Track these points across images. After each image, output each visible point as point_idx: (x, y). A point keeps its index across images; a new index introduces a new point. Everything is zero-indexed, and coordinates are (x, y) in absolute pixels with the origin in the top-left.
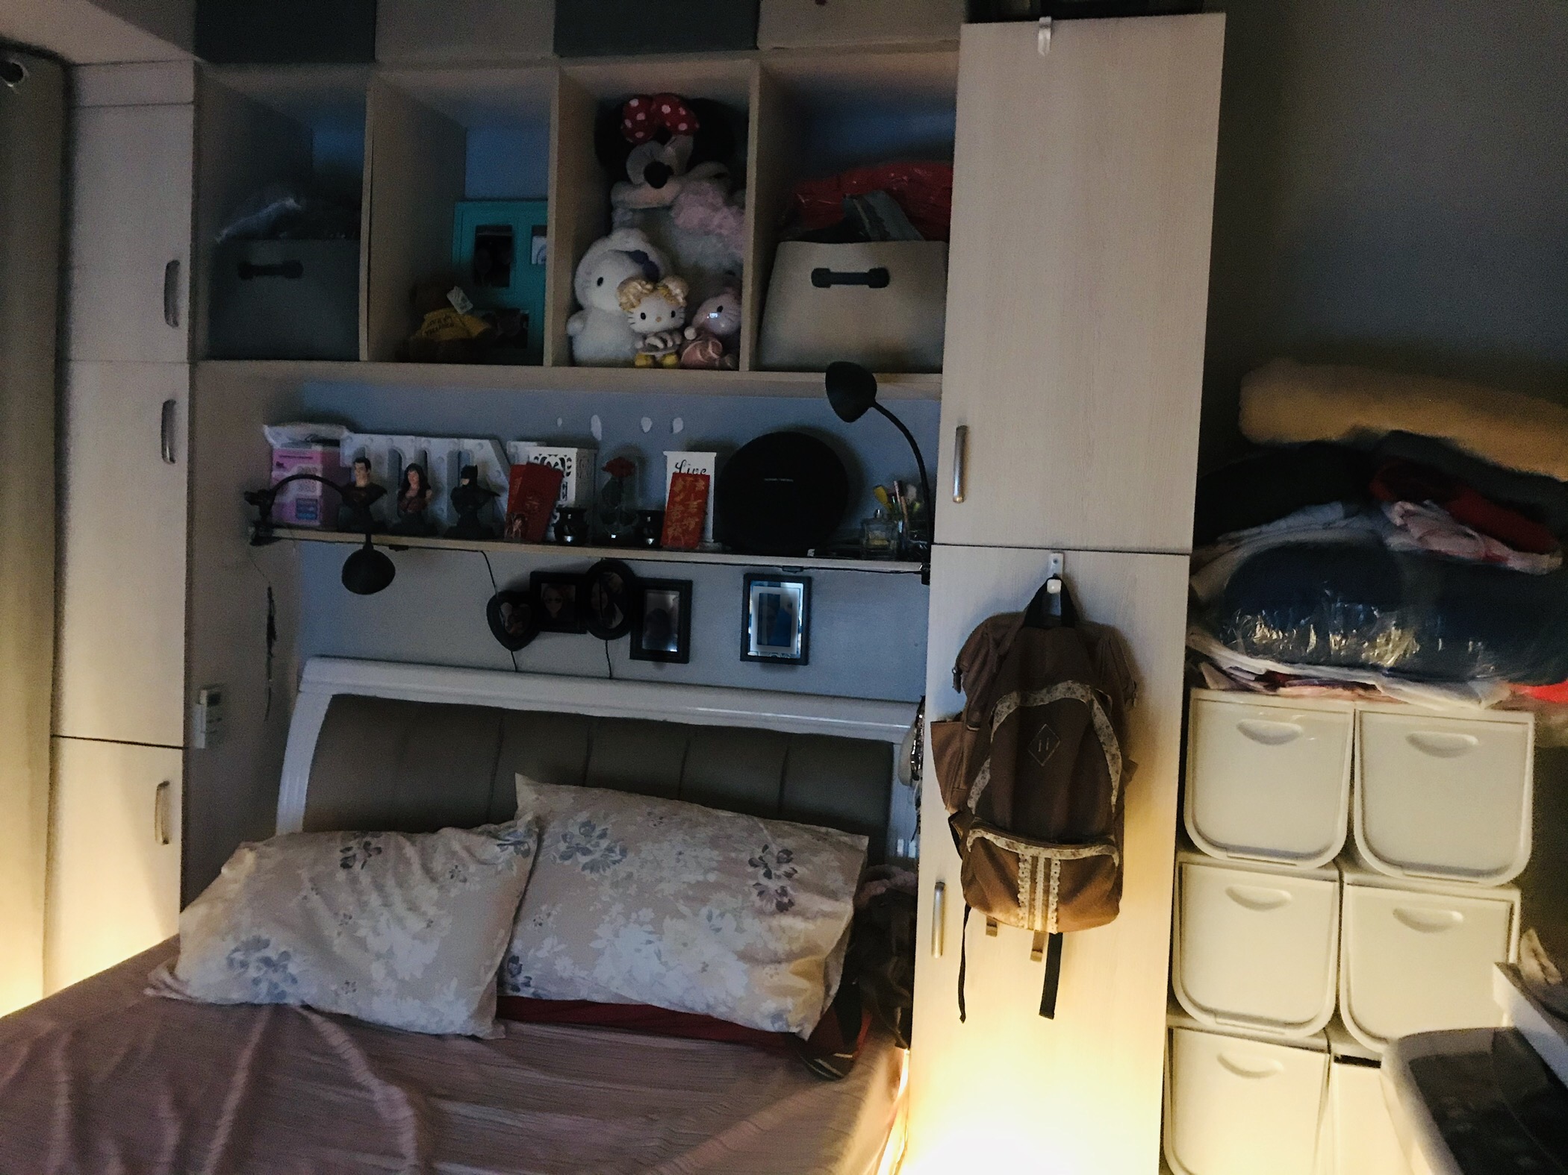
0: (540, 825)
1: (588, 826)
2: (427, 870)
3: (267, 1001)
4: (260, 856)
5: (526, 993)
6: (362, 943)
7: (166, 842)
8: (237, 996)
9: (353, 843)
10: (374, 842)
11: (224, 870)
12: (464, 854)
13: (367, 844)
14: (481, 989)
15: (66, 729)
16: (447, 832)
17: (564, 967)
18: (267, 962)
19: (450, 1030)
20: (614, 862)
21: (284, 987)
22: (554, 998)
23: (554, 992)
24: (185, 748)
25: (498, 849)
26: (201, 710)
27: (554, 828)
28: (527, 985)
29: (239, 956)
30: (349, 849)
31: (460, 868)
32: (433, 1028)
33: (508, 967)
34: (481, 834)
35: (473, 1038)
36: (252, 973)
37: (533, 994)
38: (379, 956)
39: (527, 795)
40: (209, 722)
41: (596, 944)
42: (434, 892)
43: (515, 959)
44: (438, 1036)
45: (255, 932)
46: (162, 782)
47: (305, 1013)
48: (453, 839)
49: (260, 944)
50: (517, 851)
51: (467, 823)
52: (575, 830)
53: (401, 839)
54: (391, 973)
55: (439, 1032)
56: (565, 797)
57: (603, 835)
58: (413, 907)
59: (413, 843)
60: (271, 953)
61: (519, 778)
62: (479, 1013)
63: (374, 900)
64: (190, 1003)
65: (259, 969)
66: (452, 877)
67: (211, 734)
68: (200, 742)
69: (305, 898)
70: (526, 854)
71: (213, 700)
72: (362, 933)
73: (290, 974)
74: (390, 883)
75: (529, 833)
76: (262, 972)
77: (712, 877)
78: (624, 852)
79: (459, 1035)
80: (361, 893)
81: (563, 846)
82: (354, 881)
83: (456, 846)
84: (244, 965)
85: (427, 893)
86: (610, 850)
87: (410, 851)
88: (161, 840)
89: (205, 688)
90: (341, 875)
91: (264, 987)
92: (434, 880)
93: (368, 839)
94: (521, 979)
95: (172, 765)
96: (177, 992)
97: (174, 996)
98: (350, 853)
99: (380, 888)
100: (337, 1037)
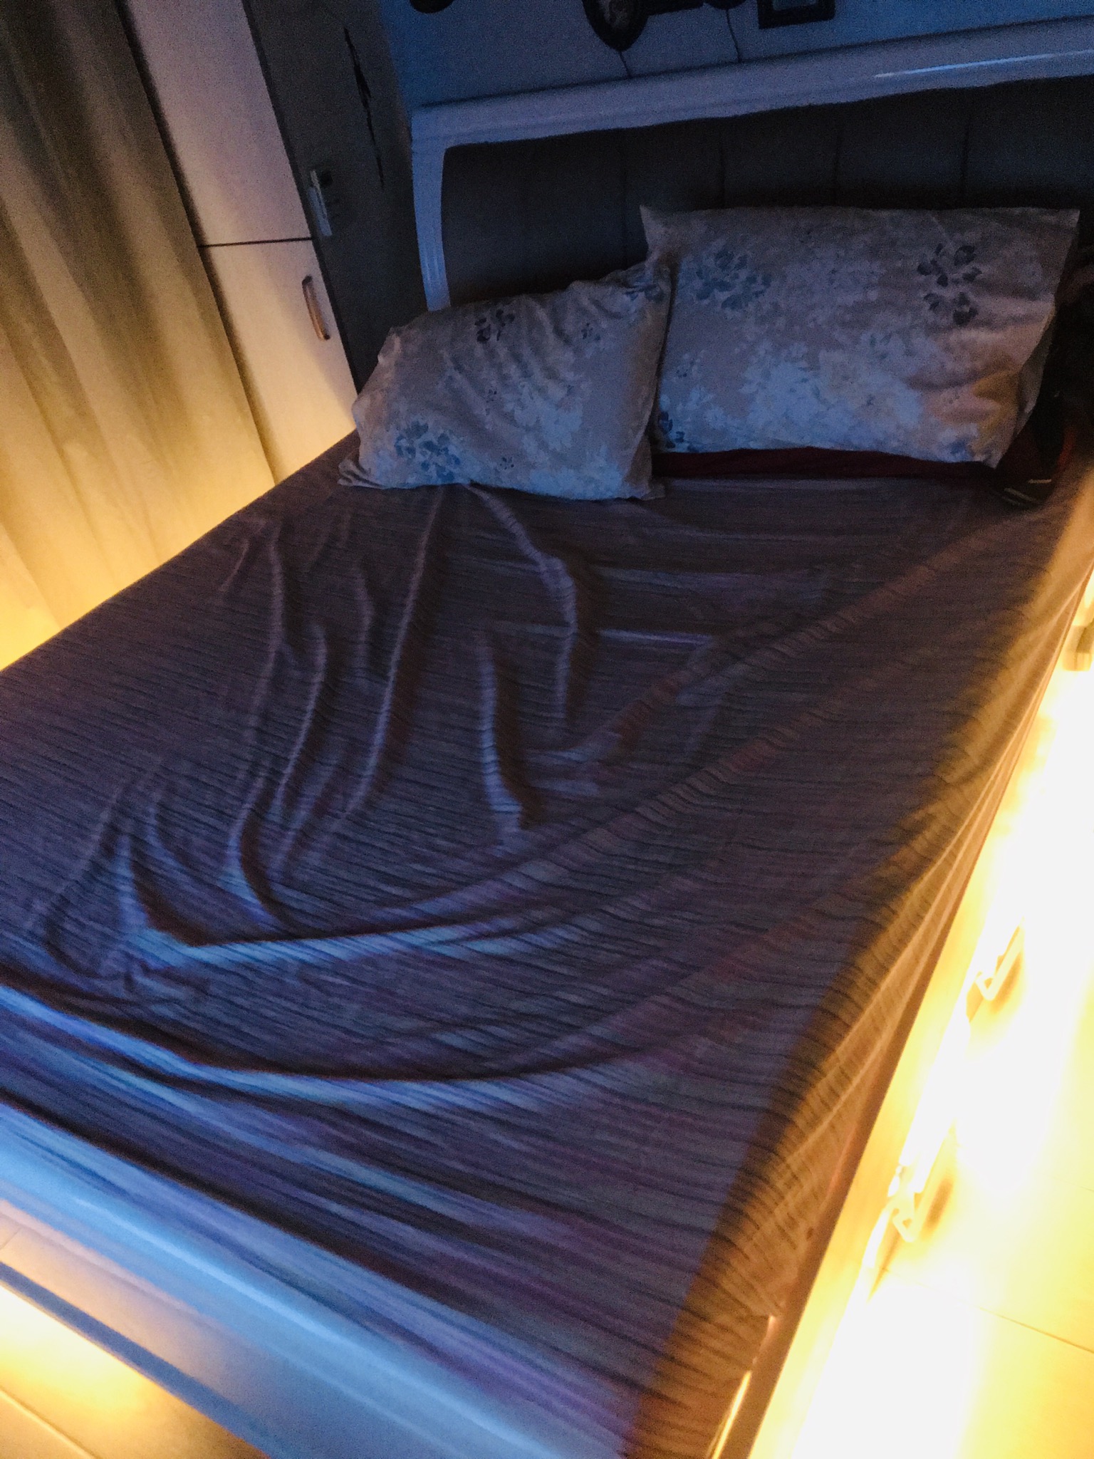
0: (671, 265)
1: (724, 257)
2: (559, 332)
3: (440, 482)
4: (405, 341)
5: (682, 448)
6: (510, 418)
7: (327, 337)
8: (412, 481)
9: (487, 314)
10: (506, 310)
11: (381, 359)
12: (593, 309)
13: (500, 313)
14: (632, 451)
15: (211, 237)
16: (576, 286)
17: (715, 417)
18: (429, 445)
19: (608, 495)
20: (757, 294)
21: (449, 468)
22: (711, 450)
23: (708, 444)
24: (314, 238)
25: (627, 298)
26: (316, 192)
27: (687, 264)
28: (681, 440)
29: (404, 443)
30: (484, 321)
31: (591, 326)
32: (590, 494)
33: (657, 426)
34: (608, 283)
35: (633, 500)
36: (419, 458)
37: (689, 448)
38: (528, 429)
39: (656, 231)
40: (328, 205)
41: (746, 390)
42: (569, 356)
43: (664, 416)
44: (597, 502)
45: (414, 419)
46: (304, 278)
47: (477, 492)
48: (582, 292)
49: (419, 430)
50: (649, 298)
51: (594, 274)
52: (710, 262)
53: (532, 303)
54: (543, 445)
55: (598, 498)
56: (697, 225)
57: (742, 264)
58: (552, 374)
59: (543, 305)
60: (430, 437)
61: (644, 211)
62: (633, 477)
63: (513, 370)
64: (375, 491)
65: (423, 454)
66: (585, 336)
67: (332, 220)
68: (326, 230)
69: (450, 377)
70: (659, 298)
71: (325, 180)
72: (509, 407)
73: (452, 456)
74: (526, 352)
75: (659, 272)
76: (428, 457)
77: (873, 295)
78: (766, 282)
79: (619, 499)
80: (500, 366)
81: (698, 284)
82: (491, 354)
83: (585, 302)
84: (411, 451)
85: (562, 357)
86: (752, 280)
87: (542, 314)
88: (322, 336)
89: (316, 167)
90: (479, 350)
91: (433, 468)
92: (567, 342)
93: (500, 307)
94: (673, 435)
95: (305, 259)
96: (366, 481)
98: (485, 326)
99: (517, 358)
100: (504, 513)
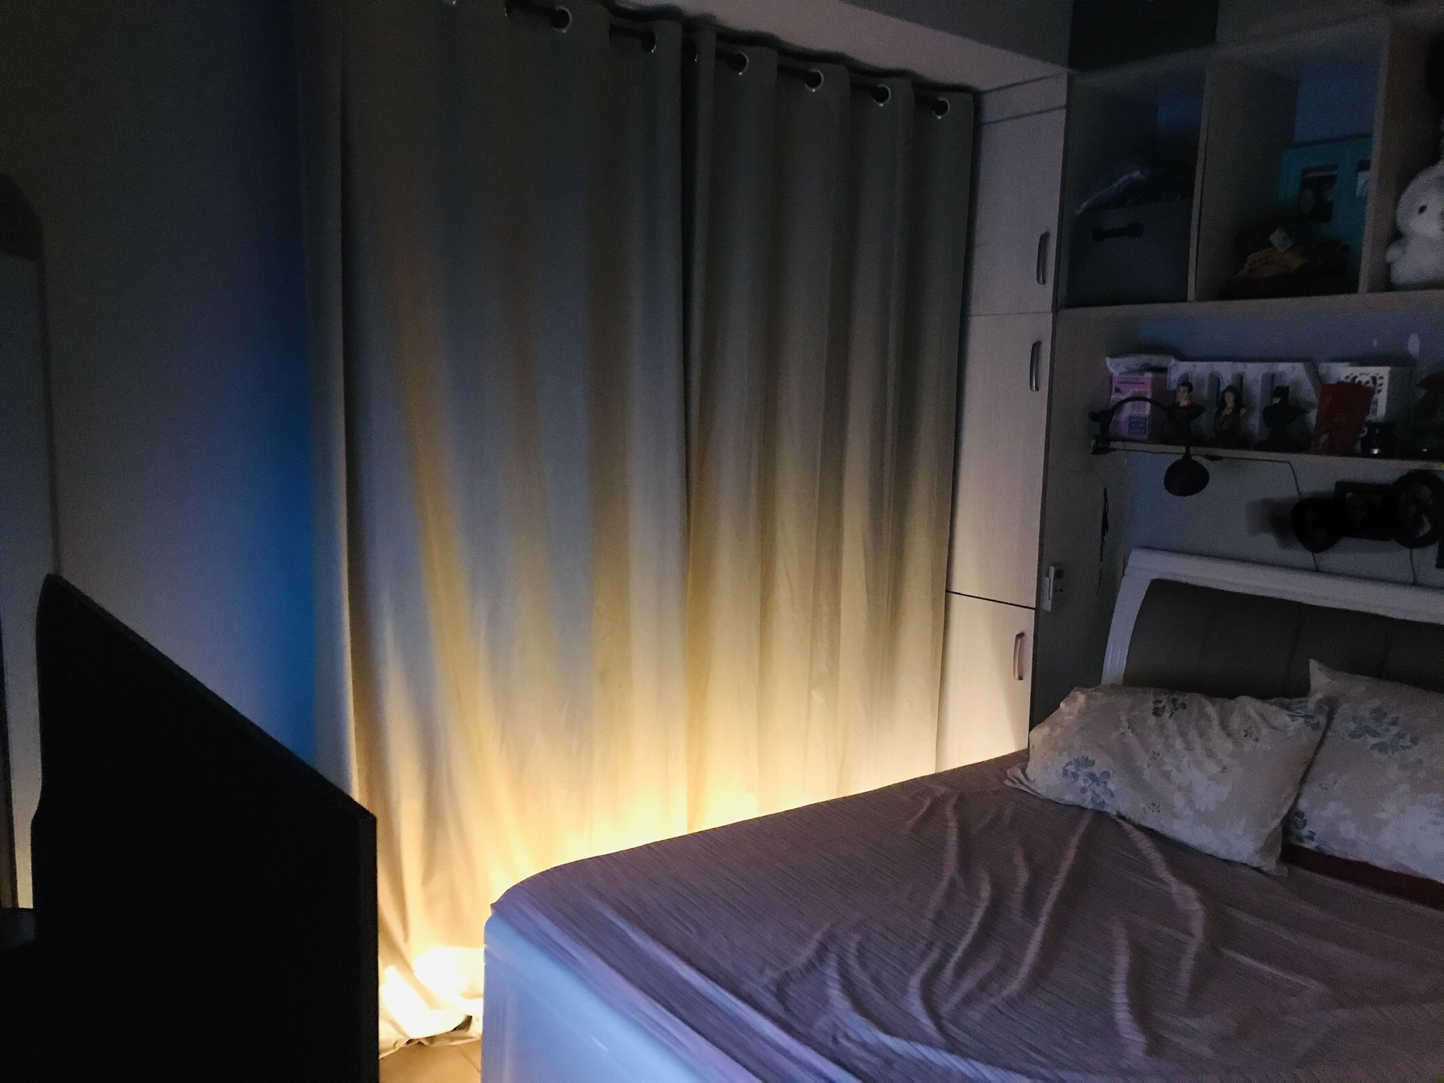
0: (1330, 707)
1: (1378, 714)
2: (1224, 725)
3: (1090, 807)
4: (1089, 698)
5: (1310, 845)
6: (1167, 776)
7: (1020, 678)
8: (1069, 798)
9: (1164, 698)
10: (1181, 700)
11: (1062, 705)
12: (1258, 718)
13: (1174, 701)
14: (1266, 831)
15: (956, 587)
16: (1243, 699)
17: (1348, 829)
18: (1092, 776)
19: (1236, 859)
20: (1404, 748)
21: (1104, 798)
22: (1337, 854)
23: (1336, 849)
24: (1037, 610)
25: (1288, 719)
26: (1050, 581)
27: (1344, 709)
28: (1311, 838)
29: (1071, 769)
30: (1160, 702)
31: (1253, 729)
32: (1223, 853)
33: (1291, 822)
34: (1275, 704)
35: (1258, 870)
36: (1081, 782)
37: (1317, 847)
38: (1180, 788)
39: (1320, 679)
40: (1055, 591)
41: (1382, 816)
42: (1229, 745)
43: (1301, 815)
44: (1226, 861)
45: (1084, 753)
46: (1018, 632)
47: (1119, 821)
48: (1249, 705)
49: (1087, 762)
50: (1306, 722)
51: (1263, 694)
52: (1367, 714)
53: (1203, 700)
54: (1190, 803)
55: (1228, 858)
56: (1359, 686)
57: (1394, 722)
58: (1210, 754)
59: (1214, 704)
60: (1096, 770)
61: (1313, 665)
62: (1265, 850)
63: (1179, 744)
64: (1035, 796)
65: (1085, 781)
66: (1246, 736)
67: (1055, 600)
68: (1047, 605)
69: (1123, 734)
70: (1316, 727)
71: (1059, 575)
72: (1167, 768)
73: (1109, 789)
74: (1193, 734)
75: (1319, 708)
76: (1087, 785)
78: (1414, 741)
79: (1246, 865)
80: (1167, 738)
81: (1352, 726)
82: (1162, 727)
83: (1252, 712)
84: (1075, 776)
85: (1223, 746)
86: (1400, 736)
87: (1211, 710)
88: (1017, 677)
89: (1054, 565)
90: (1152, 720)
91: (1089, 794)
92: (1229, 735)
93: (1175, 696)
94: (1305, 832)
95: (1026, 621)
96: (1026, 786)
97: (1024, 788)
98: (1160, 705)
99: (1183, 735)
100: (1144, 844)
